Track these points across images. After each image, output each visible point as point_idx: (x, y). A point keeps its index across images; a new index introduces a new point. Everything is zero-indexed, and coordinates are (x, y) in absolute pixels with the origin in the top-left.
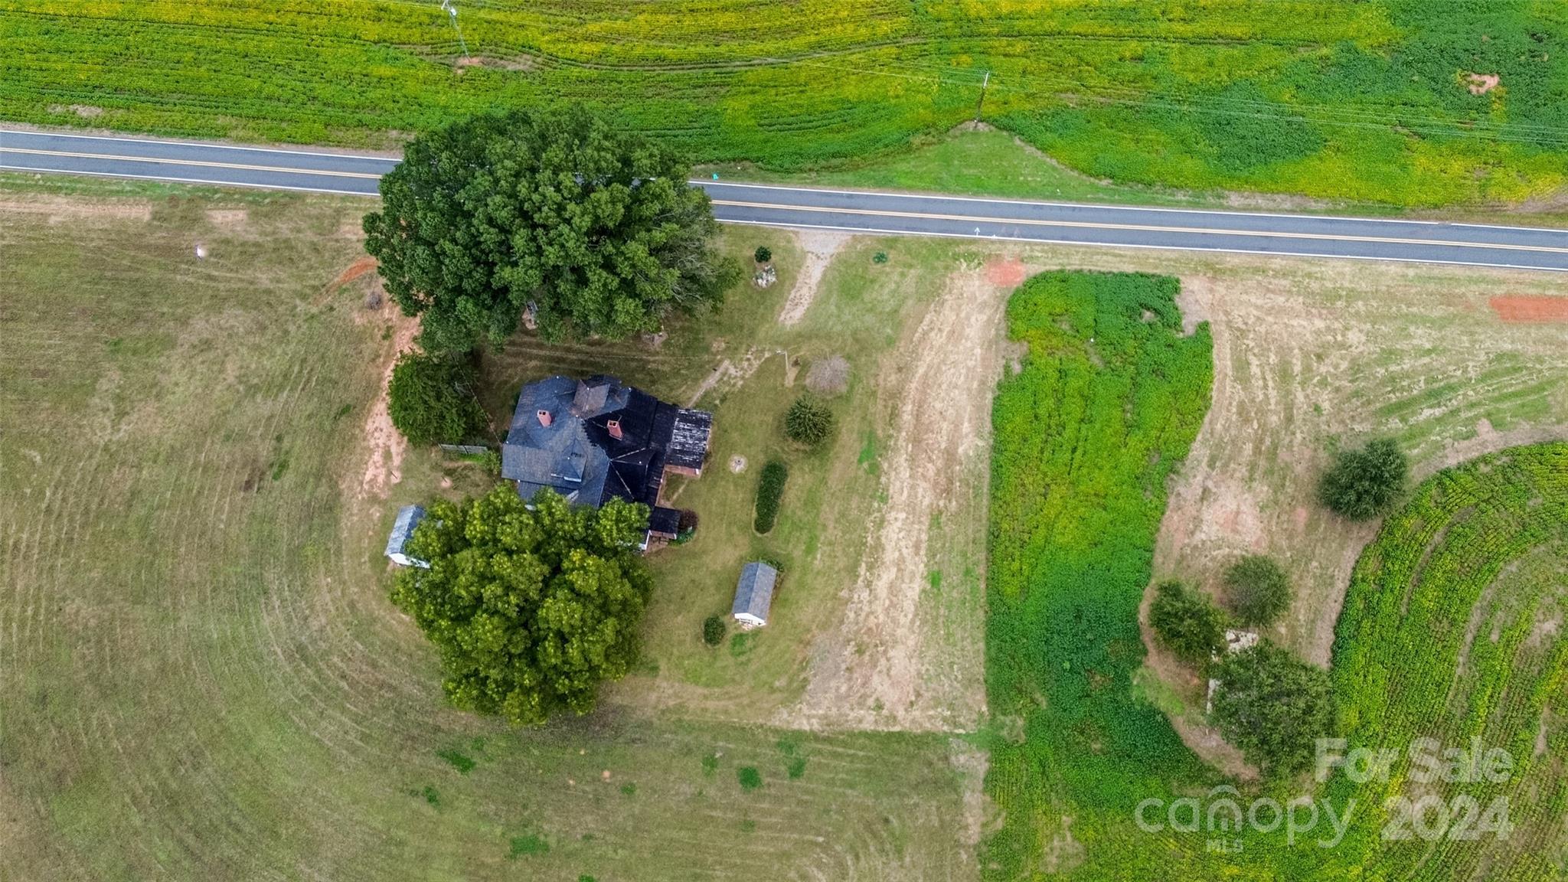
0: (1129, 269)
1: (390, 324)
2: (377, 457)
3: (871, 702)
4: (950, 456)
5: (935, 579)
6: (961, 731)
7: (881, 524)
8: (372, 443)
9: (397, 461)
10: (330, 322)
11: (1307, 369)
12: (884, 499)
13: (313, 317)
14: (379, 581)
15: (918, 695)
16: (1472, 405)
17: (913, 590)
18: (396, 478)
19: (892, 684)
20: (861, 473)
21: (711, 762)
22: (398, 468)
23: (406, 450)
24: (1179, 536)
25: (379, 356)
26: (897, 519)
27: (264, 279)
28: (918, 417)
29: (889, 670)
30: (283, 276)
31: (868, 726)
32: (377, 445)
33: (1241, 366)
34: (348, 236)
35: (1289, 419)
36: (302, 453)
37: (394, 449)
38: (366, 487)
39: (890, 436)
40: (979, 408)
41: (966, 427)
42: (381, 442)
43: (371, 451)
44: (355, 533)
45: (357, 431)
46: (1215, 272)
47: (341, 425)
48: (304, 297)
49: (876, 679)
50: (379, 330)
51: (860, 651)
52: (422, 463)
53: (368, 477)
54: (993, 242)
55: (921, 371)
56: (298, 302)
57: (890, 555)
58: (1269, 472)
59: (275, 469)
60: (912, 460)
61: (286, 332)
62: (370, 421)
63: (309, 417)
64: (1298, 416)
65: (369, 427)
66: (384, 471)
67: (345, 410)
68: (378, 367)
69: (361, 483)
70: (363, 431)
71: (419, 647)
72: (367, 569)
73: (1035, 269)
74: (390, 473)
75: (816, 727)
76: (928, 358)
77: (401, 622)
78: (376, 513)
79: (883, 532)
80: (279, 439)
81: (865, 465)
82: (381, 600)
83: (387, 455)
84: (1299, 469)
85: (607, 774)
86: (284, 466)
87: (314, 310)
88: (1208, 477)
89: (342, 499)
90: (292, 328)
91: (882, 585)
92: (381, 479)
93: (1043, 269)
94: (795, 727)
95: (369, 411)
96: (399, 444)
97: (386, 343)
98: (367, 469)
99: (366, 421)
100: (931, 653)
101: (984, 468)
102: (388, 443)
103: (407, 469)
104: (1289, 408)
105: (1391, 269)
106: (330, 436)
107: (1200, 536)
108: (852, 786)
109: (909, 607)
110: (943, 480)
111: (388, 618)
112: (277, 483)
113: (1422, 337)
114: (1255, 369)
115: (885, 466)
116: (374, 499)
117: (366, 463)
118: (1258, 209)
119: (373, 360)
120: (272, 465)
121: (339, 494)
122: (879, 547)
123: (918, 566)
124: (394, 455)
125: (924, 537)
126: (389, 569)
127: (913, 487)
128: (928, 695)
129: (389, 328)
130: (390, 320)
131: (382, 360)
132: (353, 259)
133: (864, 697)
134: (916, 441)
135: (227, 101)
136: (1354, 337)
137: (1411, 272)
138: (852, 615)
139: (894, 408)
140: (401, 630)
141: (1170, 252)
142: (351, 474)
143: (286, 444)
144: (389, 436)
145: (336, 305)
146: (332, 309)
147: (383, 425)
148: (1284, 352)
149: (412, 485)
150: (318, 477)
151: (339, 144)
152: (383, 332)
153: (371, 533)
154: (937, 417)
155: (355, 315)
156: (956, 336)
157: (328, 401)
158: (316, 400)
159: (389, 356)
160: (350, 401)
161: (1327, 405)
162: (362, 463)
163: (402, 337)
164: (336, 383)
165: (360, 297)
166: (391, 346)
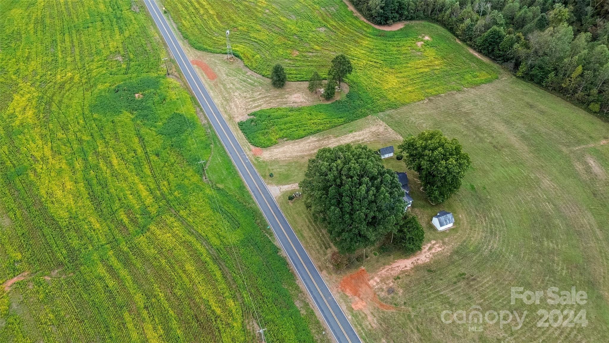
0: (240, 132)
1: (394, 280)
2: (433, 251)
3: (386, 130)
4: (318, 141)
5: (351, 132)
6: (377, 117)
7: (347, 144)
8: (431, 256)
9: (429, 245)
10: (409, 300)
11: (250, 98)
12: (340, 146)
13: (413, 307)
14: (460, 227)
15: (377, 125)
16: (243, 76)
17: (357, 133)
18: (433, 242)
22: (431, 243)
23: (425, 245)
25: (406, 275)
26: (343, 142)
29: (377, 130)
31: (391, 129)
32: (430, 253)
33: (257, 107)
34: (375, 321)
35: (266, 97)
36: (452, 273)
37: (427, 248)
38: (443, 248)
40: (302, 141)
41: (309, 141)
42: (429, 254)
43: (433, 254)
44: (456, 241)
45: (432, 262)
46: (231, 117)
47: (435, 269)
48: (409, 316)
49: (381, 131)
50: (398, 282)
51: (378, 135)
53: (441, 249)
54: (249, 157)
55: (300, 154)
56: (413, 316)
57: (353, 139)
58: (282, 96)
59: (463, 276)
60: (326, 146)
61: (426, 311)
62: (426, 261)
63: (441, 280)
64: (264, 96)
65: (428, 260)
66: (435, 246)
67: (430, 271)
68: (410, 273)
69: (443, 250)
70: (430, 261)
71: (462, 209)
72: (460, 232)
73: (252, 147)
74: (434, 244)
75: (399, 136)
76: (295, 154)
77: (462, 216)
78: (446, 240)
80: (455, 283)
82: (463, 223)
83: (430, 249)
84: (278, 92)
86: (461, 275)
87: (410, 309)
88: (290, 103)
89: (452, 252)
90: (422, 310)
91: (361, 138)
92: (438, 245)
93: (251, 145)
94: (403, 139)
95: (423, 264)
96: (425, 248)
97: (400, 276)
98: (439, 251)
99: (427, 263)
100: (367, 126)
101: (317, 135)
102: (427, 251)
103: (429, 241)
104: (263, 98)
105: (212, 94)
106: (440, 269)
107: (305, 101)
108: (404, 127)
109: (361, 132)
110: (326, 139)
111: (465, 219)
112: (466, 273)
113: (231, 86)
114: (256, 104)
116: (444, 243)
117: (437, 253)
118: (206, 117)
119: (409, 275)
120: (464, 278)
123: (351, 135)
124: (428, 247)
125: (343, 137)
126: (455, 227)
127: (332, 143)
128: (376, 123)
129: (395, 280)
130: (393, 282)
131: (406, 273)
132: (383, 312)
136: (236, 94)
137: (211, 91)
138: (372, 140)
142: (444, 254)
143: (455, 280)
144: (425, 252)
145: (403, 302)
146: (405, 303)
147: (424, 257)
148: (248, 102)
149: (431, 237)
150: (453, 263)
152: (398, 280)
153: (452, 237)
154: (310, 146)
155: (400, 294)
156: (284, 152)
157: (432, 278)
158: (435, 282)
159: (403, 272)
160: (426, 272)
161: (258, 93)
162: (439, 254)
163: (395, 273)
164: (425, 281)
165: (393, 298)
166: (400, 274)
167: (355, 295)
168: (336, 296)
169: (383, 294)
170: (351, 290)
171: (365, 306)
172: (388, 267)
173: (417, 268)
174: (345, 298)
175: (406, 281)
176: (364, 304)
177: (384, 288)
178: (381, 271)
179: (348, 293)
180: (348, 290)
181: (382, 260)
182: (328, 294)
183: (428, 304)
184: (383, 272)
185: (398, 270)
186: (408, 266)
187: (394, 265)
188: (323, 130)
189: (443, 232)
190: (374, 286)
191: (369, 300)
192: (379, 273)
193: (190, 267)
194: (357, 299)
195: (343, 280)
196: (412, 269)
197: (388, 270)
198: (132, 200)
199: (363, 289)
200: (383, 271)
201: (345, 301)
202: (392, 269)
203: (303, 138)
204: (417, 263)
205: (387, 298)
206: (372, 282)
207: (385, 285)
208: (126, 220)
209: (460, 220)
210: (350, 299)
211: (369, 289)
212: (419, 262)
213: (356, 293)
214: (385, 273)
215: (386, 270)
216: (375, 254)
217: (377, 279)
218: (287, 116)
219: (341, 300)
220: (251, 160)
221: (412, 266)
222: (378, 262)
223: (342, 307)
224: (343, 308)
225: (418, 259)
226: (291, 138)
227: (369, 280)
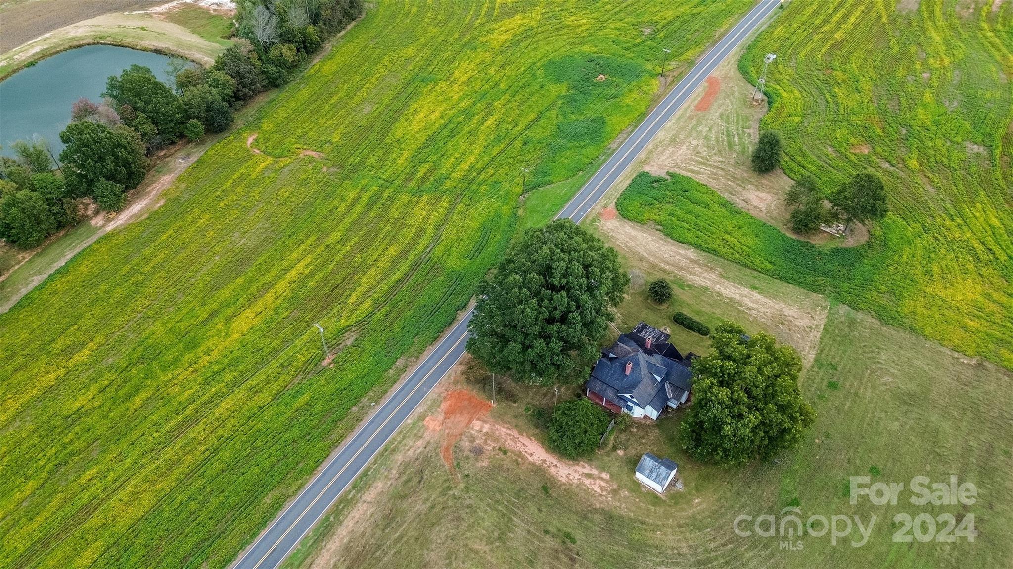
0: (629, 182)
1: (497, 448)
2: (587, 482)
3: (807, 330)
4: (694, 261)
5: (754, 288)
6: (829, 307)
7: (719, 294)
8: (576, 481)
9: (595, 472)
10: (476, 479)
11: (702, 157)
12: (707, 289)
13: (467, 487)
14: (670, 506)
15: (809, 313)
16: (737, 129)
17: (756, 295)
18: (605, 475)
19: (802, 319)
20: (690, 291)
21: (820, 397)
22: (600, 472)
23: (590, 465)
24: (761, 214)
25: (517, 460)
26: (717, 288)
27: (421, 507)
28: (668, 264)
29: (794, 317)
30: (425, 496)
31: (819, 335)
32: (579, 479)
33: (693, 171)
34: (418, 452)
35: (722, 169)
36: (564, 522)
37: (586, 471)
38: (605, 493)
39: (675, 276)
40: (673, 245)
41: (682, 252)
42: (577, 476)
43: (582, 483)
44: (634, 508)
45: (564, 487)
46: (646, 162)
47: (555, 495)
48: (449, 488)
49: (798, 323)
50: (498, 455)
51: (782, 323)
52: (603, 460)
53: (599, 490)
54: (591, 212)
55: (645, 254)
56: (451, 493)
57: (738, 297)
58: (743, 182)
59: (568, 541)
60: (691, 274)
61: (470, 506)
62: (560, 478)
63: (540, 510)
64: (723, 167)
65: (564, 480)
66: (598, 481)
67: (545, 489)
68: (523, 464)
69: (601, 495)
70: (565, 484)
71: (718, 500)
72: (660, 510)
73: (612, 206)
74: (602, 479)
75: (814, 352)
76: (640, 250)
77: (700, 504)
78: (625, 493)
79: (724, 295)
80: (546, 532)
81: (686, 289)
82: (683, 510)
83: (589, 476)
84: (745, 175)
85: (817, 441)
86: (568, 536)
87: (462, 485)
88: (738, 198)
89: (607, 509)
90: (468, 502)
91: (751, 305)
92: (603, 483)
93: (614, 204)
94: (812, 360)
95: (553, 476)
96: (584, 467)
97: (509, 454)
98: (593, 489)
99: (558, 480)
100: (790, 302)
101: (704, 254)
102: (580, 473)
103: (603, 469)
104: (717, 167)
105: (669, 124)
106: (559, 503)
107: (763, 209)
108: (846, 351)
109: (765, 300)
110: (705, 268)
111: (695, 510)
112: (578, 543)
113: (704, 129)
114: (696, 169)
115: (690, 283)
116: (615, 492)
117: (588, 489)
118: (622, 142)
119: (518, 464)
120: (564, 542)
121: (603, 509)
122: (731, 299)
123: (746, 291)
124: (590, 472)
125: (732, 284)
126: (664, 498)
127: (705, 278)
128: (809, 310)
129: (500, 449)
130: (494, 447)
131: (520, 460)
132: (437, 455)
133: (805, 331)
134: (681, 269)
135: (257, 489)
136: (695, 142)
137: (673, 121)
138: (763, 320)
139: (660, 269)
140: (704, 505)
141: (628, 169)
142: (592, 500)
143: (552, 529)
144: (576, 471)
145: (466, 473)
146: (468, 476)
147: (567, 472)
148: (691, 159)
149: (615, 469)
150: (585, 518)
151: (342, 437)
152: (501, 454)
153: (637, 500)
154: (671, 258)
155: (479, 465)
156: (633, 238)
157: (534, 497)
158: (529, 503)
159: (520, 454)
160: (540, 485)
161: (721, 159)
162: (587, 491)
163: (510, 444)
164: (523, 489)
165: (468, 458)
166: (513, 452)
167: (445, 413)
168: (432, 394)
169: (466, 444)
170: (450, 406)
171: (434, 430)
172: (515, 433)
173: (538, 470)
174: (436, 404)
175: (507, 464)
176: (438, 428)
177: (477, 442)
178: (504, 427)
179: (444, 406)
180: (448, 402)
181: (521, 422)
182: (429, 385)
183: (483, 506)
184: (502, 430)
185: (519, 447)
186: (535, 458)
187: (524, 439)
188: (721, 256)
189: (638, 484)
190: (473, 428)
191: (447, 431)
192: (497, 426)
193: (392, 251)
194: (441, 417)
195: (461, 391)
196: (533, 464)
197: (510, 435)
198: (448, 163)
199: (460, 420)
200: (504, 430)
201: (430, 408)
202: (514, 439)
203: (680, 244)
204: (549, 467)
205: (462, 451)
206: (477, 425)
207: (482, 441)
208: (420, 175)
209: (688, 503)
210: (436, 411)
211: (464, 424)
212: (553, 470)
213: (448, 413)
214: (503, 433)
215: (509, 432)
216: (527, 410)
217: (486, 428)
218: (707, 206)
219: (429, 402)
220: (587, 217)
221: (538, 463)
222: (516, 417)
223: (420, 407)
224: (420, 409)
225: (556, 466)
226: (668, 232)
227: (478, 419)
